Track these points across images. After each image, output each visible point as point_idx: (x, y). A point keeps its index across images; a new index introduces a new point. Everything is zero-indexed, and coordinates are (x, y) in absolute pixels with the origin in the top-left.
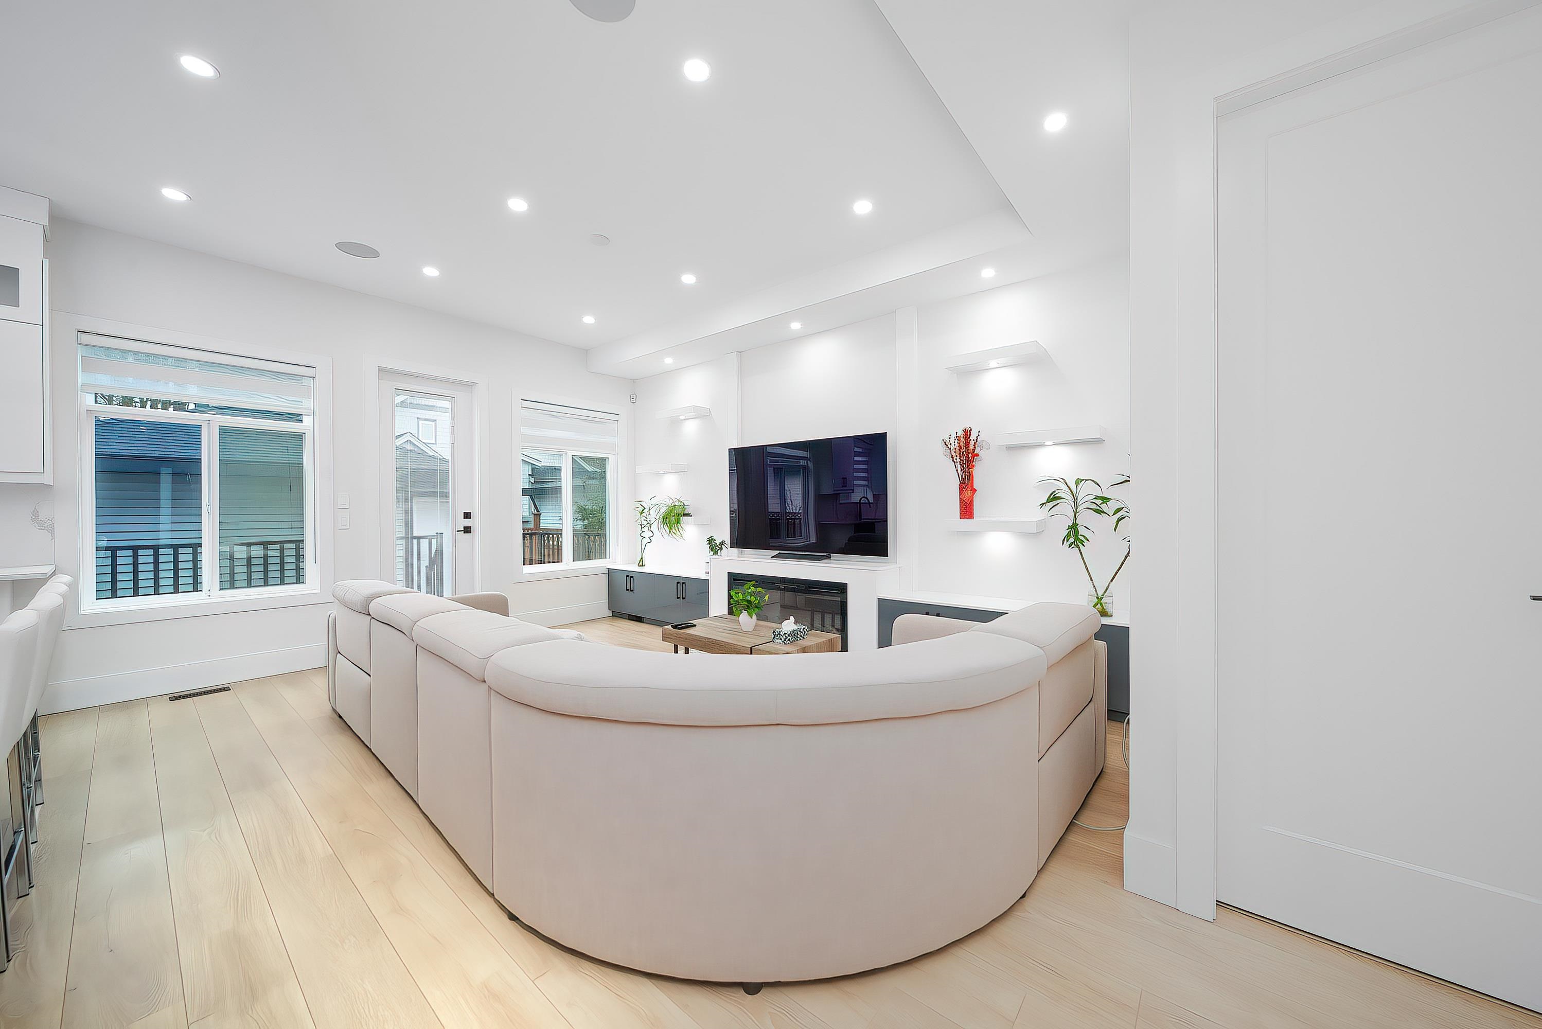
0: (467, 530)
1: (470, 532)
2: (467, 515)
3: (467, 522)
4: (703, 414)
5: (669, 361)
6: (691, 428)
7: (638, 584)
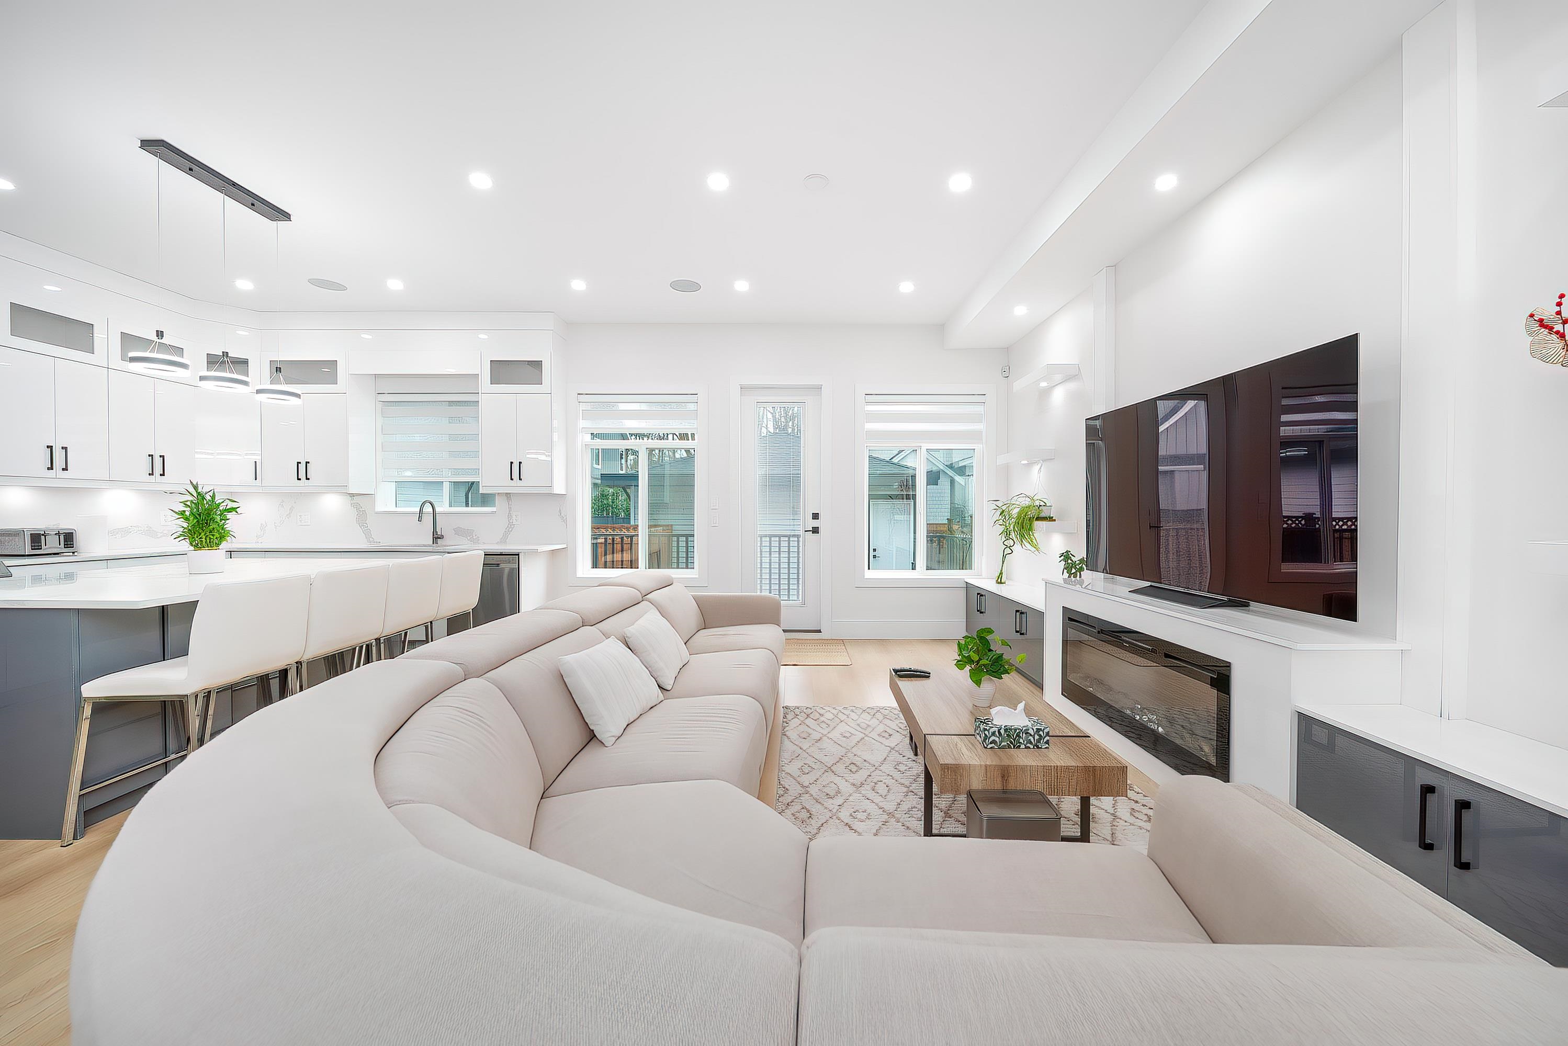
0: (815, 530)
1: (818, 533)
2: (816, 516)
3: (815, 523)
4: (1071, 375)
5: (1020, 311)
6: (1059, 396)
7: (988, 604)
